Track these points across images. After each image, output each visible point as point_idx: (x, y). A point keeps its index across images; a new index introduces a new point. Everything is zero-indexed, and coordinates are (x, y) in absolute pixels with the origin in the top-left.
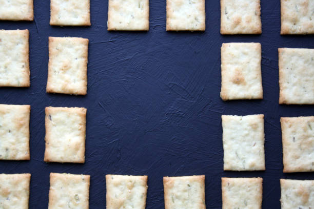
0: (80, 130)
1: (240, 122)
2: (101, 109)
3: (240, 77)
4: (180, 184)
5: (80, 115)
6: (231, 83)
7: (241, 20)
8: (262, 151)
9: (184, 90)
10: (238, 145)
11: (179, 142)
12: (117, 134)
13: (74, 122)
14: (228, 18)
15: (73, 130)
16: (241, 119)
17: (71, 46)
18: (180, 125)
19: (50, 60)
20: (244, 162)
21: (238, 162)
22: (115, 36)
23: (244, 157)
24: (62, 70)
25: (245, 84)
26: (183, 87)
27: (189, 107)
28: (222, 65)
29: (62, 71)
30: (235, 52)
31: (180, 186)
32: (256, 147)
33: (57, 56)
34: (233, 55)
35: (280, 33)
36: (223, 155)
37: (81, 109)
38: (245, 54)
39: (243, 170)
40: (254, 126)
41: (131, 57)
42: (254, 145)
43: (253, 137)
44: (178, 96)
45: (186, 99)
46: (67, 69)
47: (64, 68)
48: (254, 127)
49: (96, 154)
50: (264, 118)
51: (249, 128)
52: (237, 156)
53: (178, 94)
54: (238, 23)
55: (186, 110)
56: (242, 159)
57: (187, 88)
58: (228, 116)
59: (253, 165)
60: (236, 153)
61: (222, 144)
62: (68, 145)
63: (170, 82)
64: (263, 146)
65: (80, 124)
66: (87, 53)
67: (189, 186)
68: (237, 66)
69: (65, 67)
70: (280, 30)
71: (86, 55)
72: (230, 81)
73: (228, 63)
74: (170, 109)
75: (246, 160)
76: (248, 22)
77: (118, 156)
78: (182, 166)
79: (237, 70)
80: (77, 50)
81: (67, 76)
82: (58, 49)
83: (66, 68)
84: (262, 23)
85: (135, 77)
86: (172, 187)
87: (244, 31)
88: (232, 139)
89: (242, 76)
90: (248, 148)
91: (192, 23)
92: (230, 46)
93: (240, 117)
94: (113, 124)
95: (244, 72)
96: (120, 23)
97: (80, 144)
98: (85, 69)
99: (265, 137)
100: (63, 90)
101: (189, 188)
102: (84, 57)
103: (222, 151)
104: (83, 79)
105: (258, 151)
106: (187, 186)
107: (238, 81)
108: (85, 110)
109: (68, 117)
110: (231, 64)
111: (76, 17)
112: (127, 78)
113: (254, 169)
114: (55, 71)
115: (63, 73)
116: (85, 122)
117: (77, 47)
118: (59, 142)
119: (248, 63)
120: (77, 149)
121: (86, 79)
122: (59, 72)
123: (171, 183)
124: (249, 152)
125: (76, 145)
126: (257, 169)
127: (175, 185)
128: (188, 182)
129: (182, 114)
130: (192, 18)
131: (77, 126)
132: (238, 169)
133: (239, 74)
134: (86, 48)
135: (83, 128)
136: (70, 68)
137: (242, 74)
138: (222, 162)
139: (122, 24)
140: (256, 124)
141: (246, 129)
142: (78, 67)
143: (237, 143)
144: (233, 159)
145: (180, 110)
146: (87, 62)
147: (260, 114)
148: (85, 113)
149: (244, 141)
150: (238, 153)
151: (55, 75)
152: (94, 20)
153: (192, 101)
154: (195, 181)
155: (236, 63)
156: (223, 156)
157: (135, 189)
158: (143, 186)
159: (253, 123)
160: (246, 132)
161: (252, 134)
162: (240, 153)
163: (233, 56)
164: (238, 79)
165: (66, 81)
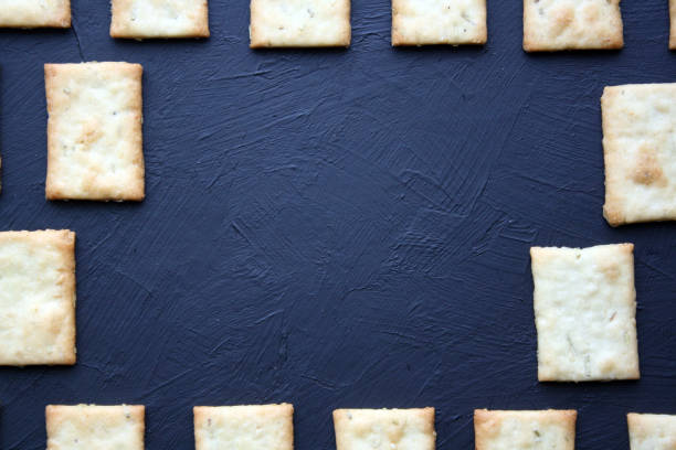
0: (60, 283)
1: (577, 262)
2: (239, 237)
3: (652, 167)
4: (515, 428)
5: (60, 248)
6: (630, 182)
7: (573, 17)
8: (632, 333)
9: (439, 188)
10: (571, 319)
11: (429, 315)
12: (279, 299)
13: (44, 267)
14: (541, 12)
15: (44, 284)
16: (579, 257)
17: (99, 84)
18: (430, 274)
19: (50, 120)
20: (588, 360)
21: (572, 360)
22: (270, 61)
23: (586, 347)
24: (82, 142)
25: (664, 184)
26: (437, 183)
27: (451, 230)
28: (605, 141)
29: (82, 146)
30: (638, 107)
31: (516, 433)
32: (616, 322)
33: (67, 109)
34: (632, 114)
35: (668, 44)
36: (536, 343)
37: (62, 232)
38: (662, 110)
39: (585, 378)
40: (610, 272)
41: (307, 112)
42: (612, 319)
43: (609, 300)
44: (425, 203)
45: (444, 210)
46: (93, 140)
47: (86, 138)
48: (611, 274)
49: (229, 347)
50: (635, 252)
51: (598, 276)
52: (571, 345)
53: (424, 199)
54: (565, 22)
55: (444, 236)
56: (584, 352)
57: (446, 184)
58: (547, 248)
59: (610, 368)
60: (569, 339)
61: (534, 317)
62: (34, 323)
63: (403, 170)
64: (634, 320)
65: (61, 270)
66: (140, 98)
67: (537, 434)
68: (642, 141)
69: (89, 134)
70: (668, 38)
71: (138, 102)
72: (627, 178)
73: (621, 135)
74: (405, 235)
75: (592, 356)
76: (592, 20)
77: (281, 351)
78: (437, 373)
79: (644, 150)
80: (115, 92)
81: (94, 156)
82: (68, 94)
83: (90, 138)
84: (624, 22)
85: (319, 160)
86: (495, 435)
87: (582, 43)
88: (558, 304)
89: (655, 166)
90: (596, 327)
91: (455, 25)
92: (623, 93)
93: (576, 251)
94: (268, 274)
95: (660, 156)
96: (281, 29)
97: (61, 319)
98: (138, 138)
99: (637, 299)
100: (85, 191)
101: (538, 439)
102: (133, 108)
103: (534, 334)
104: (134, 162)
105: (622, 332)
106: (533, 435)
107: (646, 178)
108: (72, 235)
109: (31, 253)
110: (629, 135)
111: (174, 15)
112: (302, 162)
113: (612, 376)
114: (65, 147)
115: (84, 150)
116: (73, 264)
117: (115, 85)
118: (10, 316)
119: (671, 131)
120: (55, 331)
121: (141, 161)
122: (74, 149)
123: (494, 425)
124: (599, 336)
125: (53, 321)
126: (621, 377)
127: (503, 430)
128: (535, 426)
129: (434, 246)
130: (455, 14)
131: (52, 274)
132: (575, 377)
133: (648, 159)
134: (136, 85)
135: (68, 279)
136: (101, 135)
137: (654, 161)
138: (535, 361)
139: (284, 31)
140: (614, 268)
141: (590, 280)
142: (119, 132)
143: (569, 315)
144: (560, 353)
145: (428, 238)
146: (140, 120)
147: (623, 242)
148: (72, 243)
149: (587, 309)
150: (574, 339)
151: (65, 155)
152: (217, 23)
153: (457, 215)
154: (552, 422)
155: (641, 134)
156: (535, 347)
157: (406, 442)
158: (425, 432)
159: (608, 264)
160: (591, 287)
161: (607, 290)
162: (577, 338)
163: (633, 118)
164: (647, 173)
165: (93, 169)
